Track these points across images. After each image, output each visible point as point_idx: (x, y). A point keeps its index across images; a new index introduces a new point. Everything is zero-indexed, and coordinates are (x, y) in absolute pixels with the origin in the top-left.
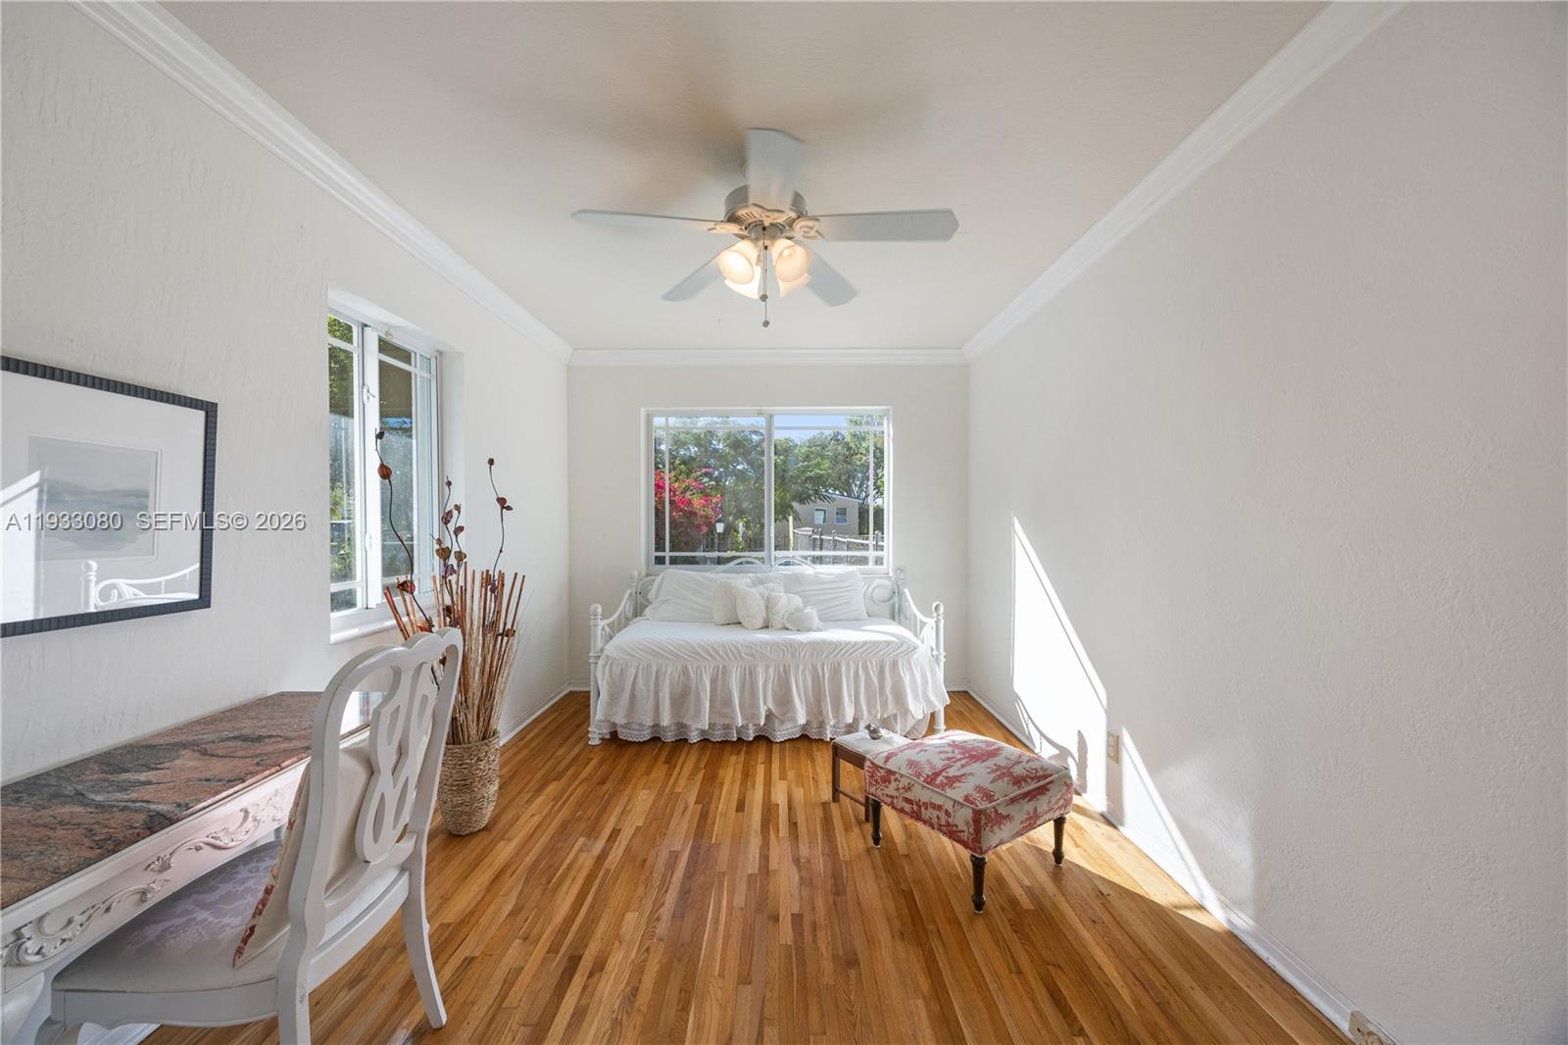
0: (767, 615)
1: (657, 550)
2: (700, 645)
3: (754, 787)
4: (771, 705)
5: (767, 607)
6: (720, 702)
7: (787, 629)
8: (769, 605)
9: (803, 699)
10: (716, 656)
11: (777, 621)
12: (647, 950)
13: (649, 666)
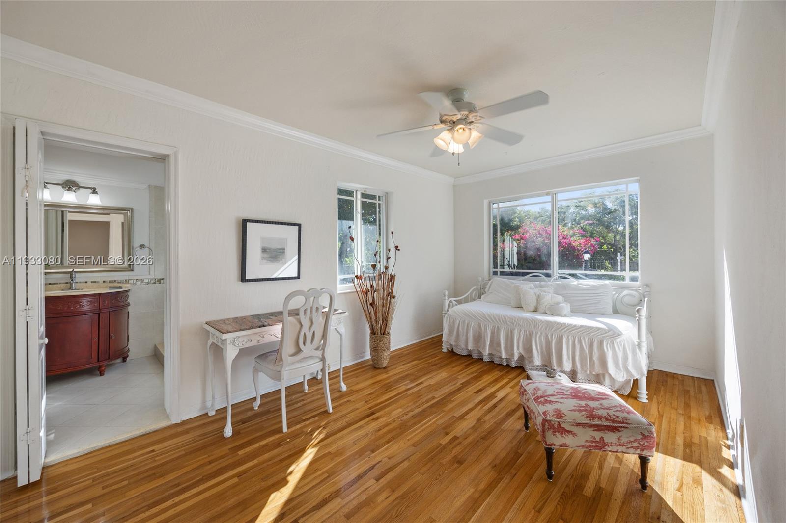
0: (537, 305)
1: (494, 268)
2: (488, 314)
3: (493, 386)
4: (521, 350)
5: (537, 300)
6: (495, 343)
7: (547, 314)
8: (539, 299)
9: (539, 351)
10: (494, 321)
11: (542, 308)
12: (394, 421)
13: (464, 321)
